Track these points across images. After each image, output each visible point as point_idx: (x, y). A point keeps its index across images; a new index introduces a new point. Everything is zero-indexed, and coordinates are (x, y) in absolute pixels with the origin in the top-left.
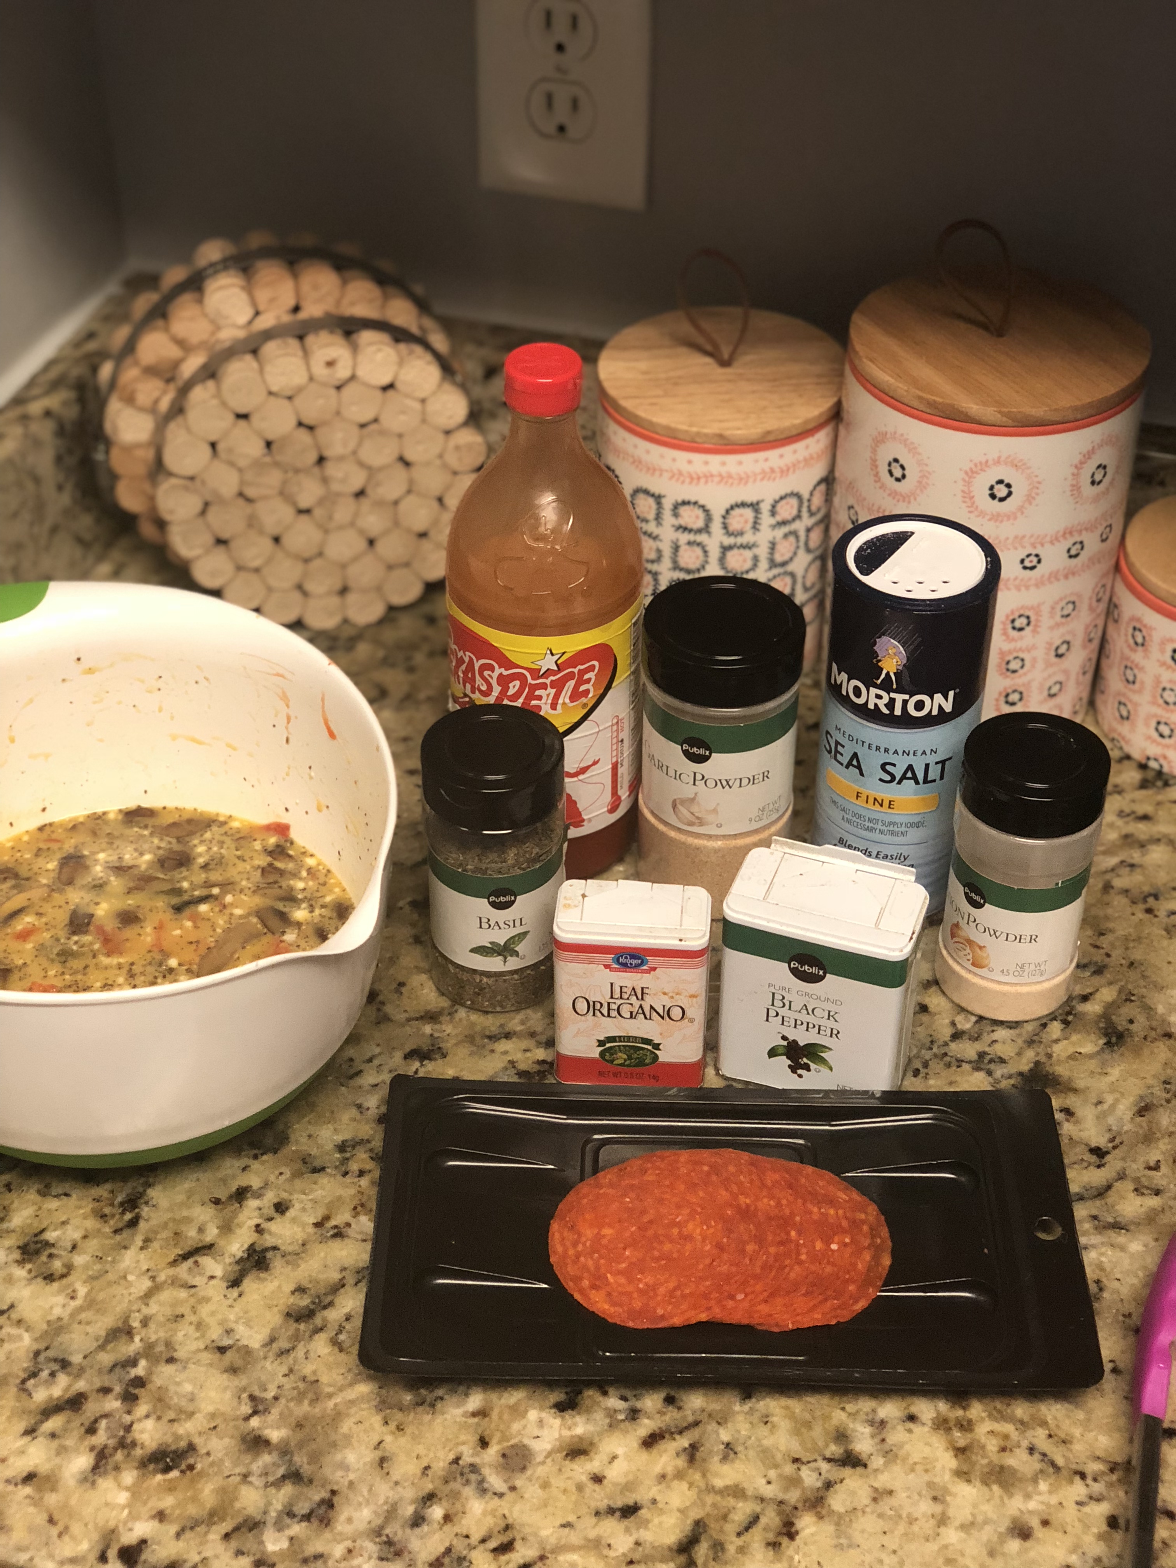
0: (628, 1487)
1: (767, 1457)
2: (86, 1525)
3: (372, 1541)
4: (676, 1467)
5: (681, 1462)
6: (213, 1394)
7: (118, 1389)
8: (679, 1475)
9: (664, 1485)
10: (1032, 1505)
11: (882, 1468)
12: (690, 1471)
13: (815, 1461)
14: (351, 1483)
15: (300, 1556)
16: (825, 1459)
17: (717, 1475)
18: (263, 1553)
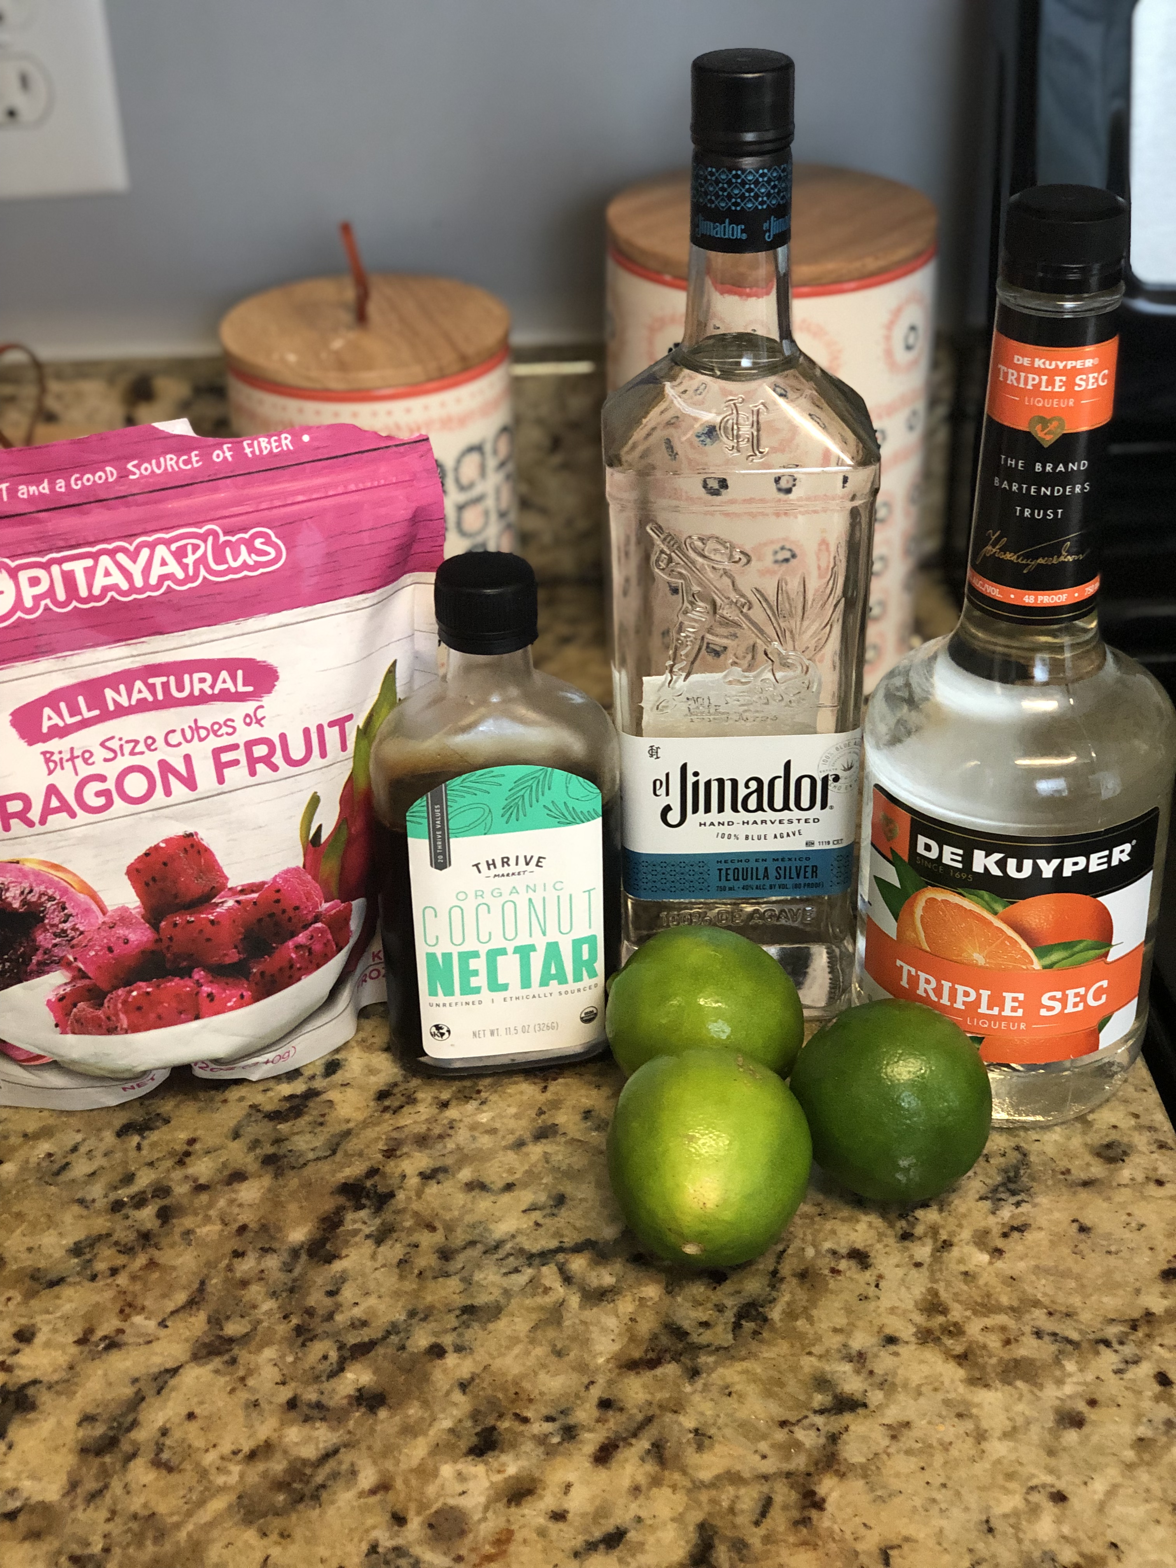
0: (601, 1512)
1: (747, 1429)
4: (648, 1474)
5: (650, 1467)
8: (656, 1481)
9: (642, 1498)
10: (1068, 1389)
11: (884, 1401)
12: (667, 1473)
13: (806, 1417)
16: (815, 1412)
17: (698, 1467)
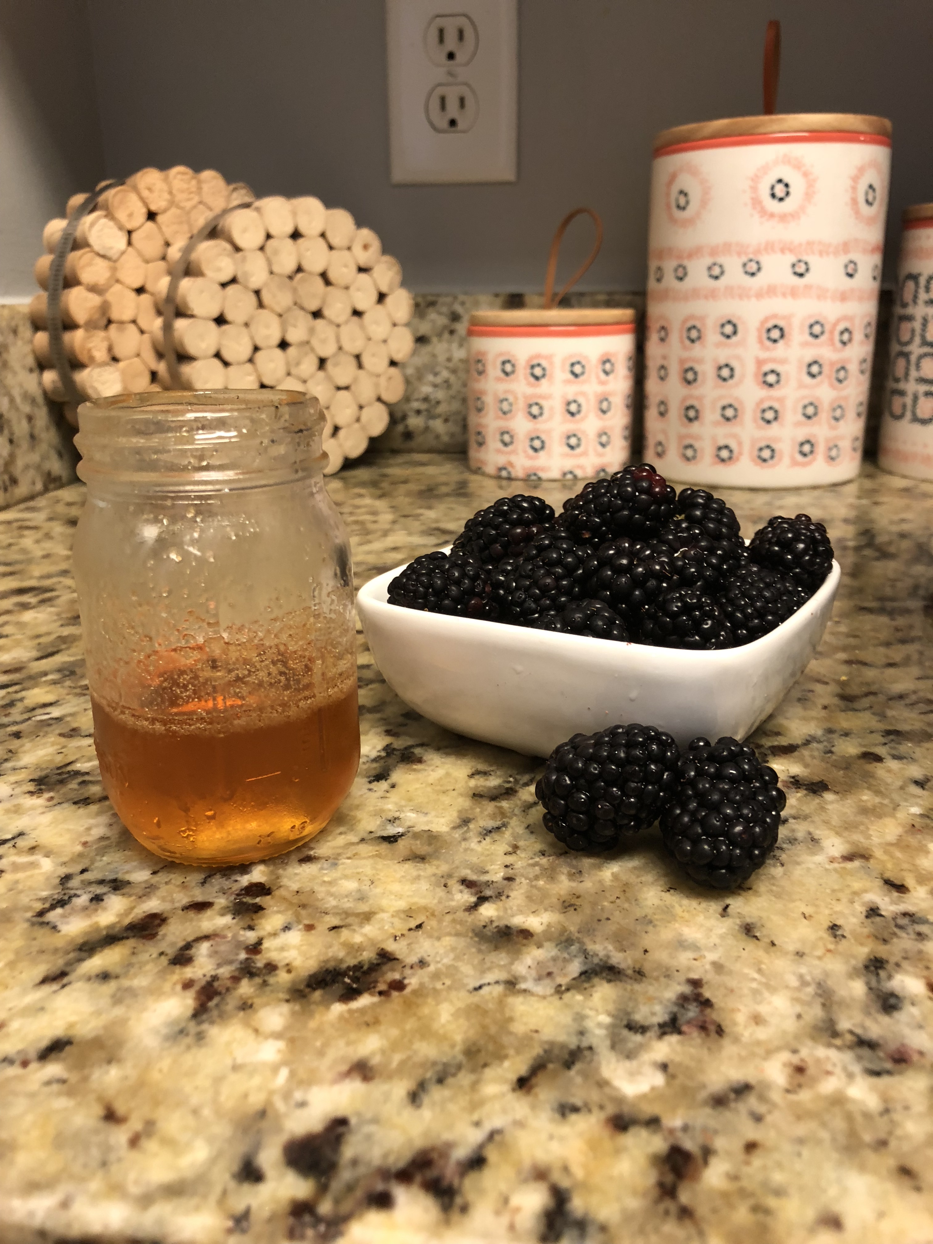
2: (195, 1112)
3: (829, 1045)
6: (396, 887)
7: (221, 901)
14: (718, 967)
15: (703, 1095)
18: (619, 1100)
